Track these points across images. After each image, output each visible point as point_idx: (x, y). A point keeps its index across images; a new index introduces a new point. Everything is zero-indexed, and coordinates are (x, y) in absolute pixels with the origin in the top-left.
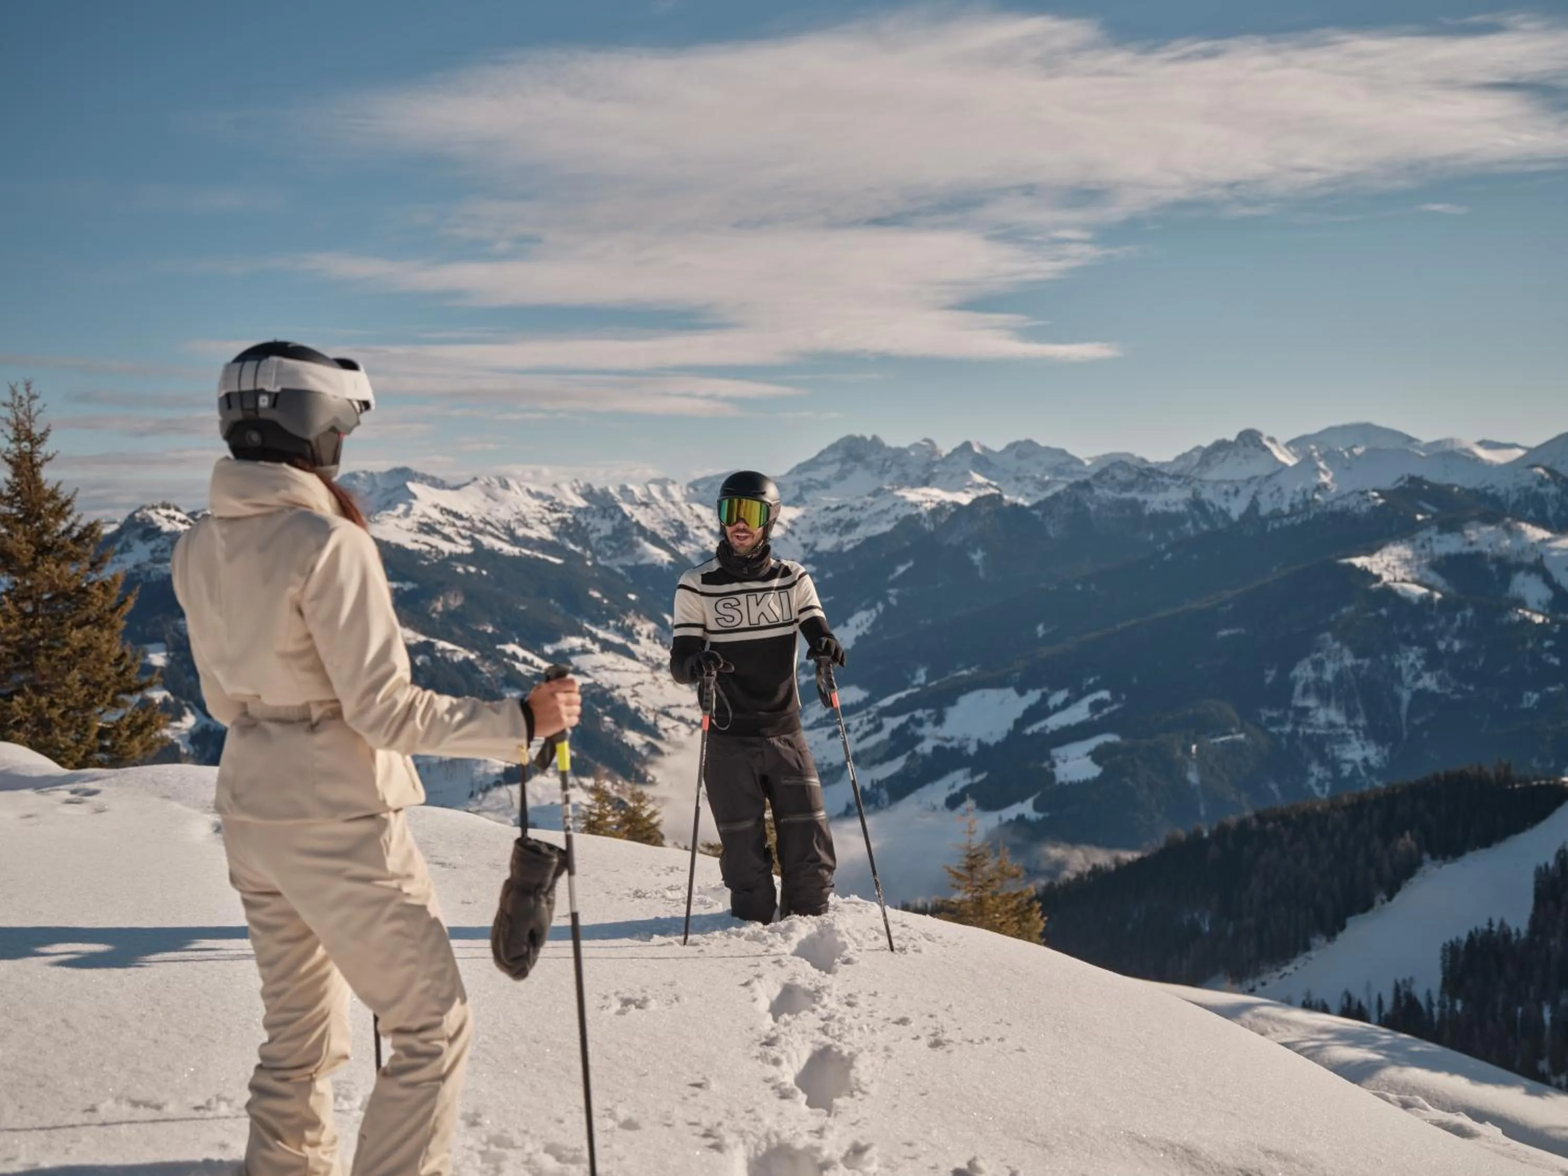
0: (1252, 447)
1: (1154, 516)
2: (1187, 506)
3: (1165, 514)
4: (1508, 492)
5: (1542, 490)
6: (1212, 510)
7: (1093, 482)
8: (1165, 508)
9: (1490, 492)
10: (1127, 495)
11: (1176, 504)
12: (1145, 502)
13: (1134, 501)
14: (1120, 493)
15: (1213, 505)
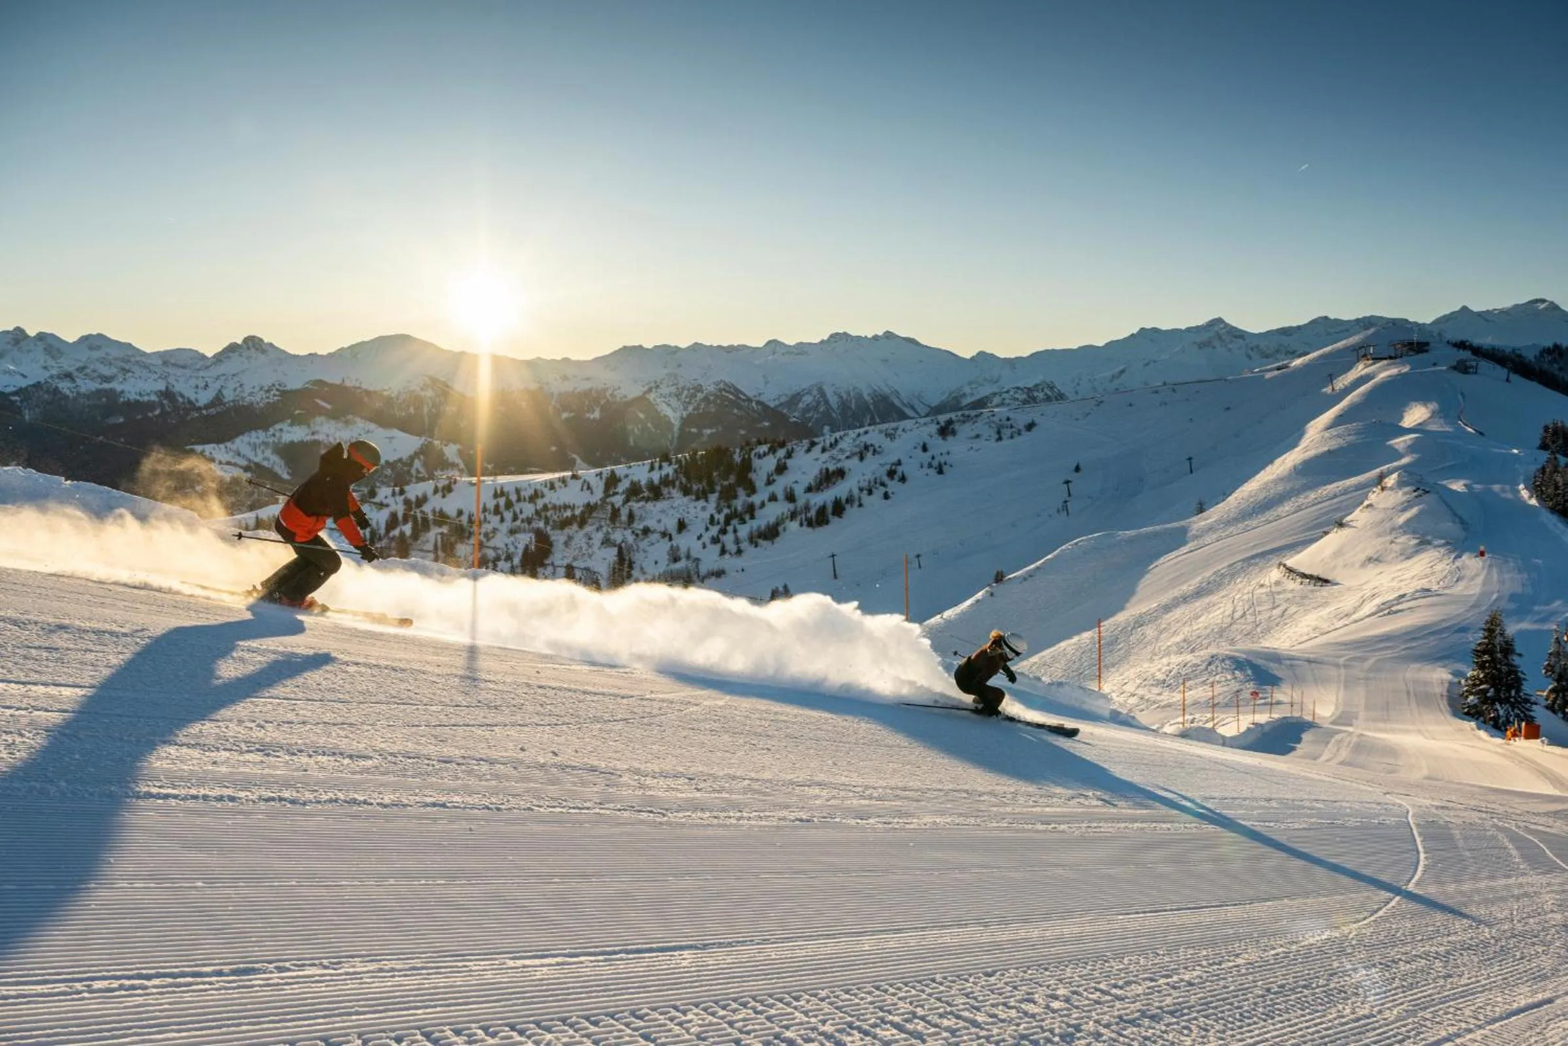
0: (253, 350)
1: (128, 404)
2: (158, 396)
3: (137, 402)
4: (399, 393)
5: (423, 393)
6: (181, 400)
7: (75, 374)
8: (138, 398)
9: (385, 393)
10: (106, 386)
11: (148, 394)
12: (122, 392)
13: (112, 391)
14: (101, 384)
15: (182, 396)
